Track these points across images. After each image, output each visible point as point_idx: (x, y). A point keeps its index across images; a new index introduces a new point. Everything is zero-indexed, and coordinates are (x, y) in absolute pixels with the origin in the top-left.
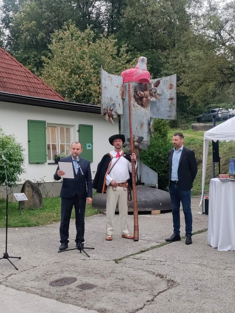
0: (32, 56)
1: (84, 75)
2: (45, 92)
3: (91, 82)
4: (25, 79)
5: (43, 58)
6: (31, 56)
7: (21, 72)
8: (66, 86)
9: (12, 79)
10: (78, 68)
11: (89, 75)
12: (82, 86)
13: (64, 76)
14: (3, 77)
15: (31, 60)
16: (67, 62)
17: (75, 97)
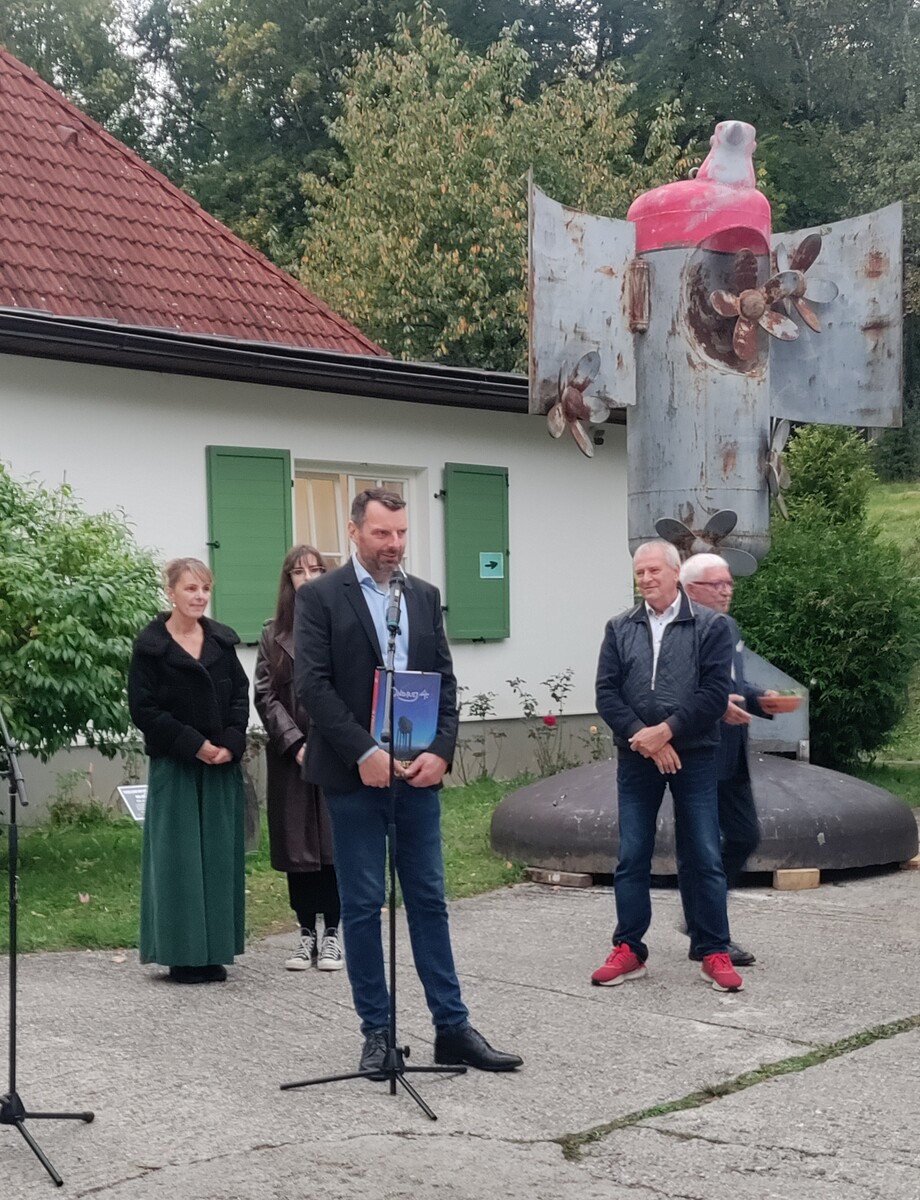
0: (265, 176)
1: (487, 251)
2: (295, 324)
3: (517, 278)
4: (207, 266)
5: (308, 179)
6: (260, 175)
7: (192, 233)
8: (406, 302)
9: (148, 267)
10: (460, 217)
11: (507, 247)
12: (475, 297)
13: (396, 256)
14: (110, 261)
15: (258, 193)
16: (411, 192)
17: (445, 351)
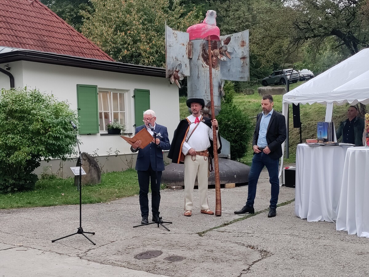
0: (68, 10)
1: (132, 32)
2: (91, 53)
3: (140, 40)
4: (68, 37)
5: (82, 12)
6: (66, 10)
7: (64, 29)
8: (110, 45)
9: (53, 37)
10: (124, 23)
11: (137, 31)
12: (129, 44)
13: (108, 33)
14: (44, 36)
15: (66, 15)
16: (111, 16)
17: (121, 58)
